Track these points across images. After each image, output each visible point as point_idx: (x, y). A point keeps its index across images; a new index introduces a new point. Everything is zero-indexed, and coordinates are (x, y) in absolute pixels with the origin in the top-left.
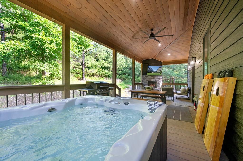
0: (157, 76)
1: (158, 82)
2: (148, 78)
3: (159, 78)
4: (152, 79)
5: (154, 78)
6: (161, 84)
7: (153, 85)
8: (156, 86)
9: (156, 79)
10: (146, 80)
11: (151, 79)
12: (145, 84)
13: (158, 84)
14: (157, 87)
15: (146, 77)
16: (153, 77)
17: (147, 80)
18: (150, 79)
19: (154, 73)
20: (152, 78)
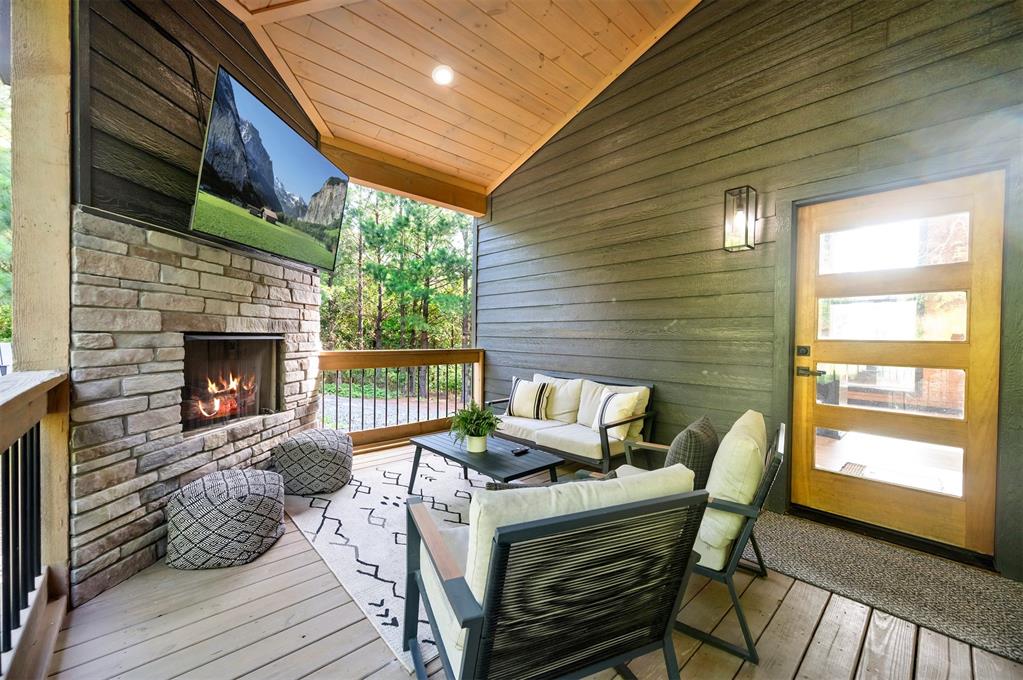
0: (290, 275)
1: (290, 344)
2: (182, 277)
3: (298, 298)
4: (239, 301)
5: (254, 298)
6: (314, 370)
7: (234, 384)
8: (270, 399)
9: (278, 313)
10: (152, 321)
11: (229, 308)
12: (129, 384)
13: (292, 373)
14: (279, 408)
15: (145, 268)
16: (248, 275)
17: (168, 320)
18: (211, 306)
19: (282, 220)
20: (233, 286)
